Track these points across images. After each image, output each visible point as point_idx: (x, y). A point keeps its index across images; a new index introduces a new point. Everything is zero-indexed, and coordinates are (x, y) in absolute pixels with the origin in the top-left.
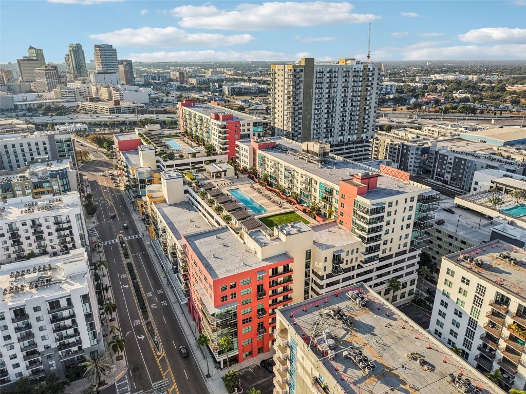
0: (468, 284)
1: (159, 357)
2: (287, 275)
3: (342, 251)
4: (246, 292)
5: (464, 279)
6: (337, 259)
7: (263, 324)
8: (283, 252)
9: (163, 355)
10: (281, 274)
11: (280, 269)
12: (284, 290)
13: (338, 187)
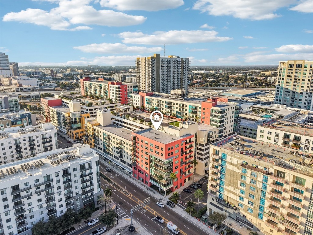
0: (271, 134)
1: (130, 196)
2: (190, 144)
3: (211, 132)
4: (177, 151)
5: (269, 132)
6: (209, 136)
7: (182, 170)
8: (187, 133)
9: (132, 195)
10: (189, 143)
11: (188, 141)
12: (189, 152)
13: (201, 105)
